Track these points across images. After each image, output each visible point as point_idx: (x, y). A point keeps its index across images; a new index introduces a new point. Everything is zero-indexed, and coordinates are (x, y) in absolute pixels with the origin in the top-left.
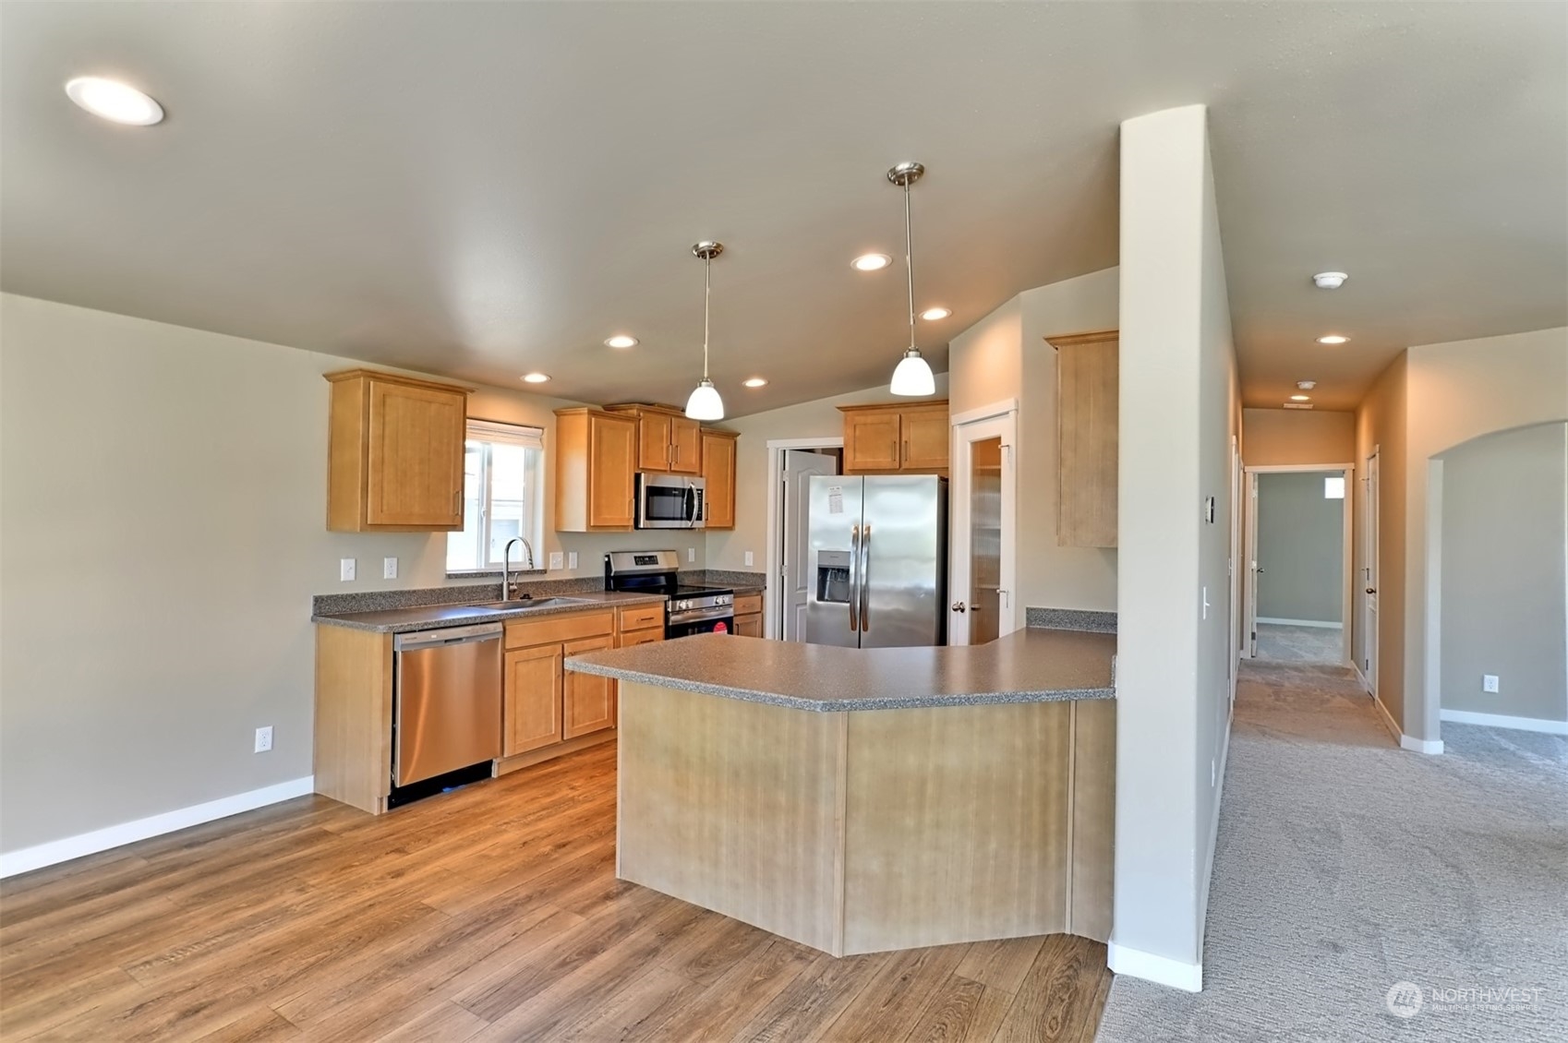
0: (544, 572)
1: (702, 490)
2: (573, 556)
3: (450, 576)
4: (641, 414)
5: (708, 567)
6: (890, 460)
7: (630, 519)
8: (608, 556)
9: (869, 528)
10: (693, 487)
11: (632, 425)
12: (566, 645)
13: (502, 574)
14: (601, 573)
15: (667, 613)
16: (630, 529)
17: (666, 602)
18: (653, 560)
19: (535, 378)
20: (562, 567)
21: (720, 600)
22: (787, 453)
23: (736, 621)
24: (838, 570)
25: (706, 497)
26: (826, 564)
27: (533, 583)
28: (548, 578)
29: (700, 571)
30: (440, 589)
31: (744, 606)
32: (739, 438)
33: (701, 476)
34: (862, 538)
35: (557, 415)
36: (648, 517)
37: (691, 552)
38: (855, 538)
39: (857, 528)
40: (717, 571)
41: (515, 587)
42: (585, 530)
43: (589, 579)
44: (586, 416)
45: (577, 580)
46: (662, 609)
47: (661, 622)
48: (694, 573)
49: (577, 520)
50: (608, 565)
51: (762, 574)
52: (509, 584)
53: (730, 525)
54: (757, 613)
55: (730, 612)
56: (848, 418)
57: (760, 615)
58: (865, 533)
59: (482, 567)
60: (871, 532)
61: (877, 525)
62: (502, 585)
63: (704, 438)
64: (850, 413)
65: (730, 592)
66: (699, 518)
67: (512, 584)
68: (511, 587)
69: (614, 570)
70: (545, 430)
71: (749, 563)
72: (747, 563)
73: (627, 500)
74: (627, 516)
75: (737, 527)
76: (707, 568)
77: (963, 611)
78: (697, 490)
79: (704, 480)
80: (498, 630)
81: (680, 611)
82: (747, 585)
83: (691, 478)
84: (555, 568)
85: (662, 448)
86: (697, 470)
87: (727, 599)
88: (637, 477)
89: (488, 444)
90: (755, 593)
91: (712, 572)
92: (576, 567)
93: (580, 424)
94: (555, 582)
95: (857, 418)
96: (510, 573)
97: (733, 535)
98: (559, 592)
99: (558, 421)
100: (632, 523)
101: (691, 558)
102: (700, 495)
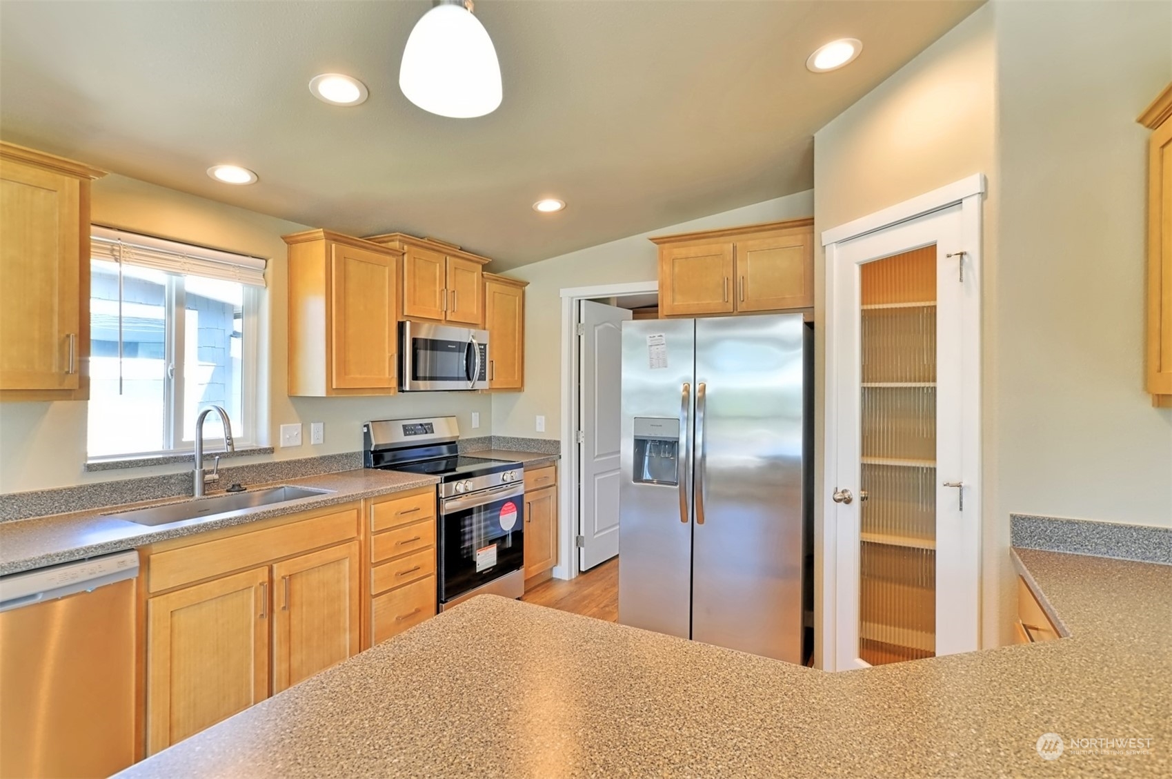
0: (271, 451)
1: (485, 345)
2: (316, 429)
3: (90, 468)
4: (406, 247)
5: (496, 432)
6: (721, 301)
7: (390, 380)
8: (367, 426)
9: (704, 388)
10: (474, 341)
11: (392, 260)
12: (275, 566)
13: (192, 458)
14: (359, 447)
15: (438, 499)
16: (392, 391)
17: (437, 485)
18: (428, 429)
19: (232, 174)
20: (299, 443)
21: (508, 476)
22: (583, 303)
23: (526, 500)
24: (660, 441)
25: (491, 353)
26: (645, 433)
27: (253, 466)
28: (276, 458)
29: (485, 438)
30: (70, 489)
31: (536, 480)
32: (527, 288)
33: (485, 329)
34: (695, 401)
35: (287, 243)
36: (415, 377)
37: (475, 417)
38: (685, 401)
39: (687, 389)
40: (504, 438)
41: (216, 476)
42: (324, 395)
43: (341, 455)
44: (323, 242)
45: (323, 459)
46: (433, 495)
47: (432, 512)
48: (478, 440)
49: (315, 381)
50: (367, 436)
51: (555, 441)
52: (204, 473)
53: (518, 385)
54: (551, 486)
55: (520, 489)
56: (665, 252)
57: (555, 488)
58: (698, 395)
59: (172, 449)
60: (707, 392)
61: (714, 383)
62: (193, 473)
63: (487, 283)
64: (667, 245)
65: (520, 465)
66: (482, 377)
67: (211, 472)
68: (208, 477)
69: (374, 444)
70: (270, 262)
71: (540, 429)
72: (539, 429)
73: (387, 355)
74: (387, 376)
75: (526, 388)
76: (493, 434)
77: (848, 501)
78: (479, 344)
79: (487, 333)
80: (130, 565)
81: (458, 495)
82: (539, 455)
83: (473, 331)
84: (288, 445)
85: (435, 291)
86: (479, 321)
87: (517, 474)
88: (401, 327)
89: (177, 274)
90: (548, 464)
91: (498, 438)
92: (321, 441)
93: (316, 253)
94: (288, 463)
95: (676, 251)
96: (204, 458)
97: (522, 397)
98: (295, 475)
99: (289, 252)
100: (394, 383)
101: (475, 423)
102: (483, 351)
